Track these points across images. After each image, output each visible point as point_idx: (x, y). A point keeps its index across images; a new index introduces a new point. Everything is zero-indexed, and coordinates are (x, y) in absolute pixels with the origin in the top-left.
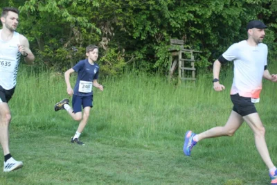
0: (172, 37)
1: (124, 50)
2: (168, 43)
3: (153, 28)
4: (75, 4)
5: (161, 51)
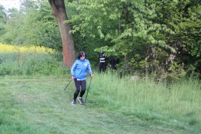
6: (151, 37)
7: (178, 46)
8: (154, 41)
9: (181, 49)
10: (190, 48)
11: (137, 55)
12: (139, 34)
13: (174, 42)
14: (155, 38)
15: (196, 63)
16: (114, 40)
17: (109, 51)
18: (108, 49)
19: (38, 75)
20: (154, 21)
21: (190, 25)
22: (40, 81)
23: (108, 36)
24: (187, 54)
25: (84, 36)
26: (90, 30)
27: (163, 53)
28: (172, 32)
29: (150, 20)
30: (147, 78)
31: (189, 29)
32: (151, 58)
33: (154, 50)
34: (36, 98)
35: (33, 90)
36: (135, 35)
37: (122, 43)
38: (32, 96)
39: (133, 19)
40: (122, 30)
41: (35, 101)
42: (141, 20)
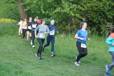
0: (108, 22)
1: (89, 27)
2: (106, 24)
3: (101, 19)
4: (75, 9)
5: (103, 28)
6: (71, 12)
7: (86, 17)
8: (73, 15)
9: (88, 19)
10: (93, 18)
11: (64, 23)
12: (65, 11)
13: (84, 15)
14: (74, 13)
15: (96, 26)
16: (50, 14)
17: (48, 20)
18: (47, 20)
19: (7, 35)
20: (73, 3)
21: (93, 5)
22: (8, 39)
23: (47, 12)
24: (91, 21)
25: (33, 12)
26: (36, 9)
27: (78, 21)
28: (83, 9)
29: (70, 2)
30: (70, 35)
31: (92, 7)
32: (72, 24)
33: (73, 19)
34: (6, 49)
35: (4, 44)
36: (62, 11)
37: (55, 16)
38: (4, 48)
39: (61, 2)
40: (55, 8)
41: (5, 51)
42: (65, 2)
